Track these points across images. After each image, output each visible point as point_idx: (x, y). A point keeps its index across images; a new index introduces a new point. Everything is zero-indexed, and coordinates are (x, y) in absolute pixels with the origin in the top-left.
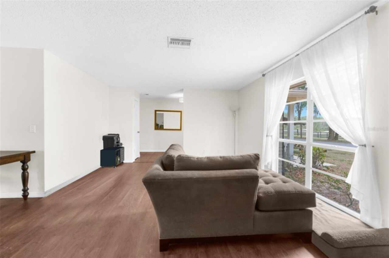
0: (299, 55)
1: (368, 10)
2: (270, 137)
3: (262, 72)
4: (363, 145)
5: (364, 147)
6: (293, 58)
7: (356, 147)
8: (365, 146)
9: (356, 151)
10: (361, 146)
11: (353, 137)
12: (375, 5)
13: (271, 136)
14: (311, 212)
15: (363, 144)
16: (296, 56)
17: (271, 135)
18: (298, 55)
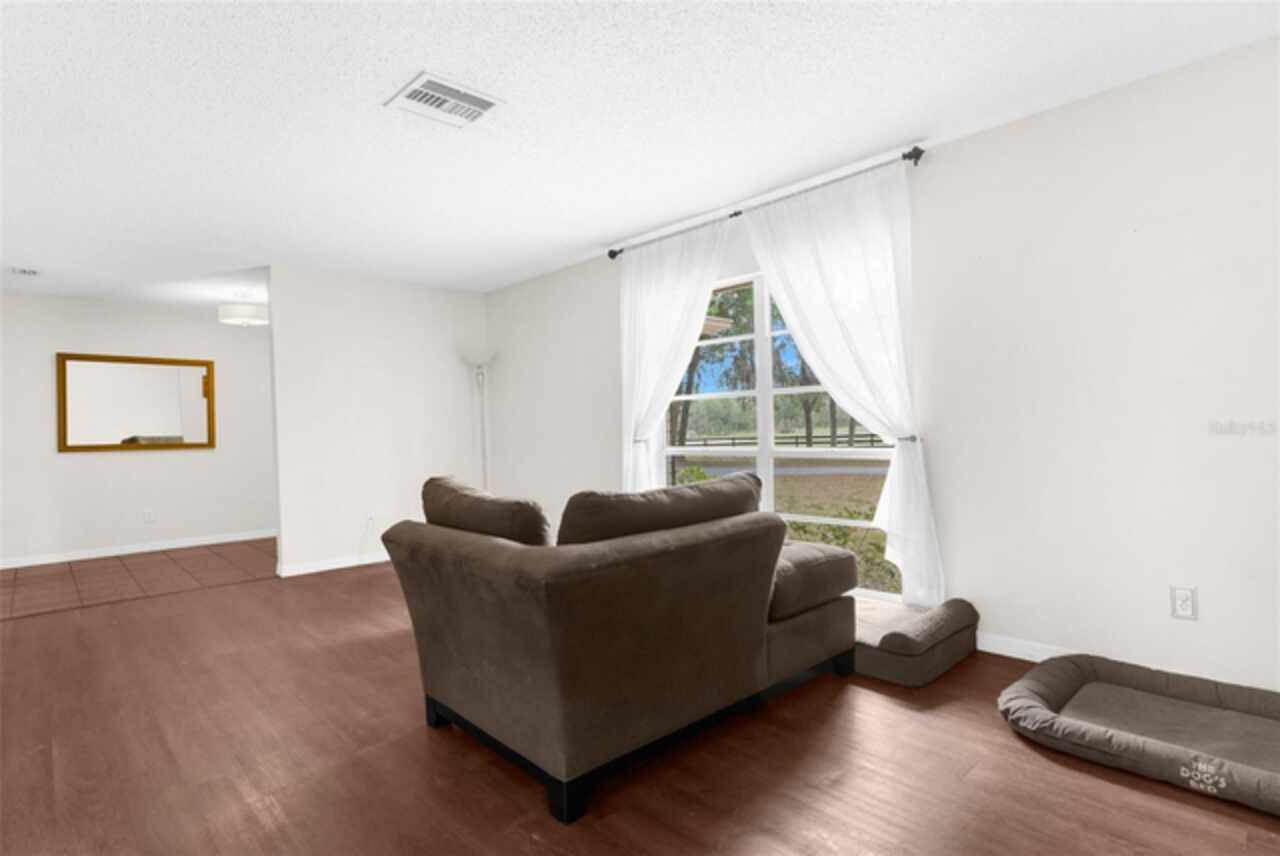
0: (740, 217)
1: (910, 153)
2: (642, 445)
3: (610, 245)
4: (907, 439)
5: (909, 442)
6: (721, 220)
7: (892, 447)
8: (913, 439)
9: (892, 455)
10: (905, 442)
11: (886, 421)
12: (921, 146)
13: (646, 441)
14: (851, 601)
15: (908, 435)
16: (731, 216)
17: (644, 438)
18: (737, 214)
